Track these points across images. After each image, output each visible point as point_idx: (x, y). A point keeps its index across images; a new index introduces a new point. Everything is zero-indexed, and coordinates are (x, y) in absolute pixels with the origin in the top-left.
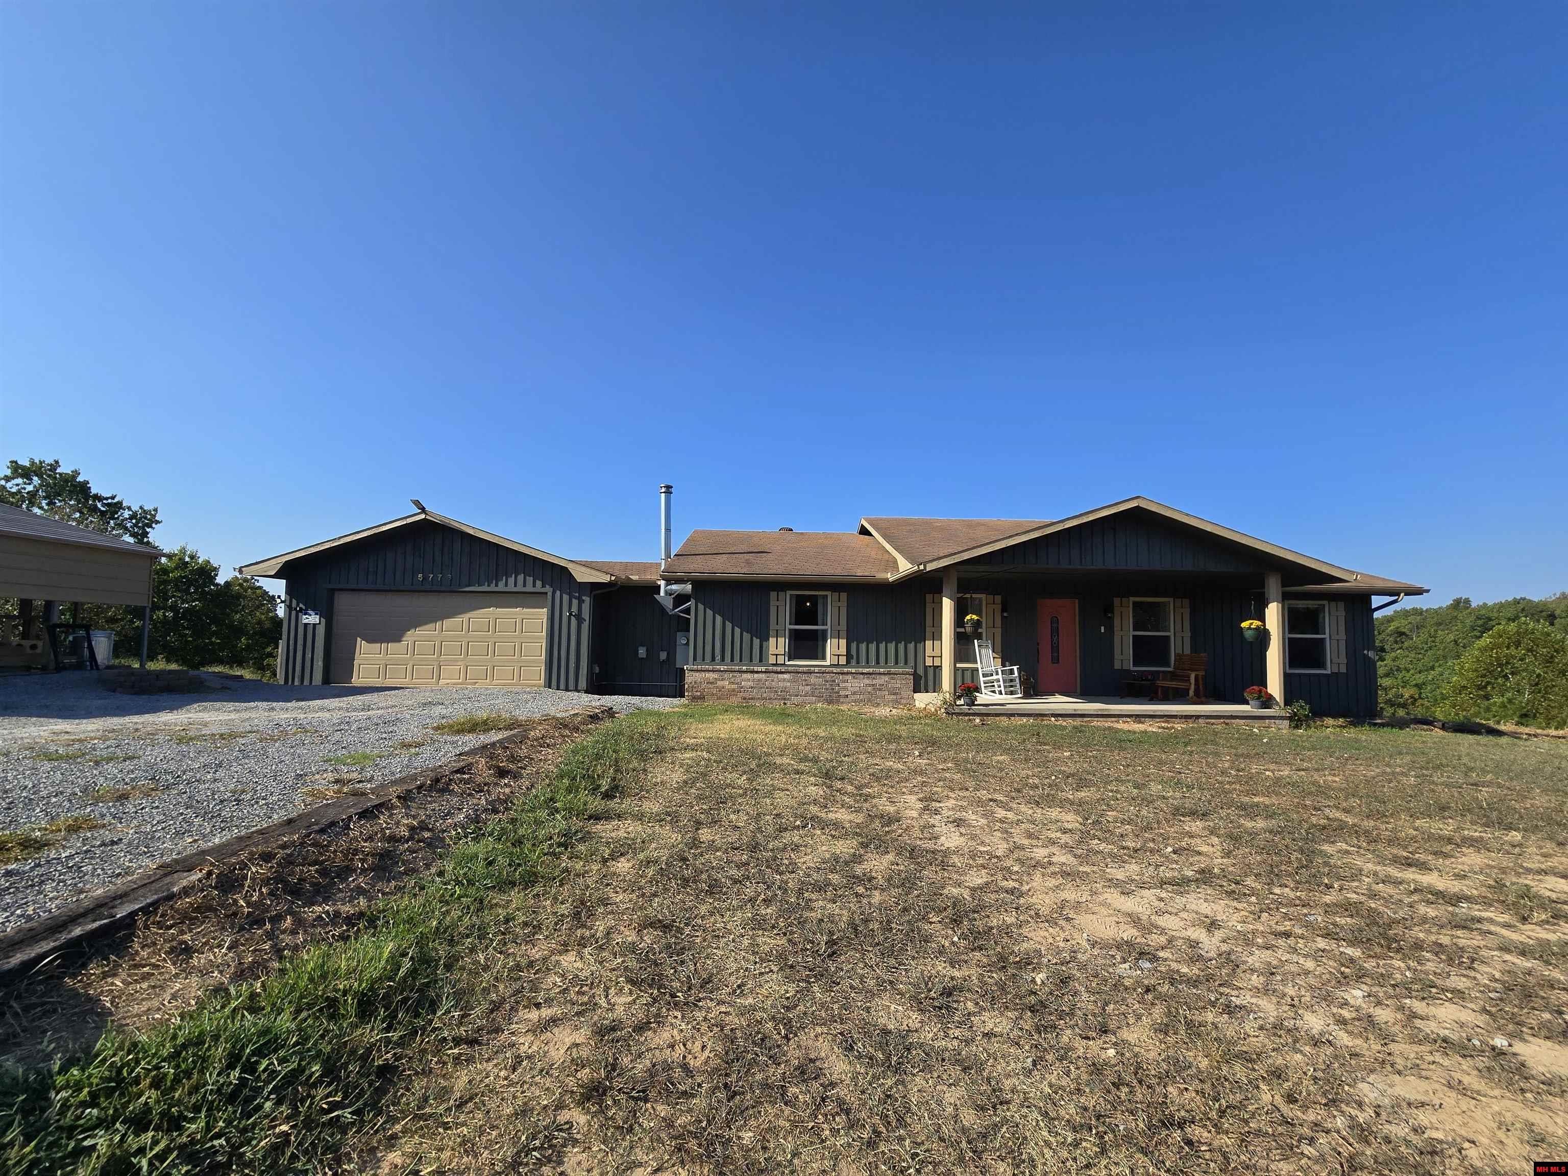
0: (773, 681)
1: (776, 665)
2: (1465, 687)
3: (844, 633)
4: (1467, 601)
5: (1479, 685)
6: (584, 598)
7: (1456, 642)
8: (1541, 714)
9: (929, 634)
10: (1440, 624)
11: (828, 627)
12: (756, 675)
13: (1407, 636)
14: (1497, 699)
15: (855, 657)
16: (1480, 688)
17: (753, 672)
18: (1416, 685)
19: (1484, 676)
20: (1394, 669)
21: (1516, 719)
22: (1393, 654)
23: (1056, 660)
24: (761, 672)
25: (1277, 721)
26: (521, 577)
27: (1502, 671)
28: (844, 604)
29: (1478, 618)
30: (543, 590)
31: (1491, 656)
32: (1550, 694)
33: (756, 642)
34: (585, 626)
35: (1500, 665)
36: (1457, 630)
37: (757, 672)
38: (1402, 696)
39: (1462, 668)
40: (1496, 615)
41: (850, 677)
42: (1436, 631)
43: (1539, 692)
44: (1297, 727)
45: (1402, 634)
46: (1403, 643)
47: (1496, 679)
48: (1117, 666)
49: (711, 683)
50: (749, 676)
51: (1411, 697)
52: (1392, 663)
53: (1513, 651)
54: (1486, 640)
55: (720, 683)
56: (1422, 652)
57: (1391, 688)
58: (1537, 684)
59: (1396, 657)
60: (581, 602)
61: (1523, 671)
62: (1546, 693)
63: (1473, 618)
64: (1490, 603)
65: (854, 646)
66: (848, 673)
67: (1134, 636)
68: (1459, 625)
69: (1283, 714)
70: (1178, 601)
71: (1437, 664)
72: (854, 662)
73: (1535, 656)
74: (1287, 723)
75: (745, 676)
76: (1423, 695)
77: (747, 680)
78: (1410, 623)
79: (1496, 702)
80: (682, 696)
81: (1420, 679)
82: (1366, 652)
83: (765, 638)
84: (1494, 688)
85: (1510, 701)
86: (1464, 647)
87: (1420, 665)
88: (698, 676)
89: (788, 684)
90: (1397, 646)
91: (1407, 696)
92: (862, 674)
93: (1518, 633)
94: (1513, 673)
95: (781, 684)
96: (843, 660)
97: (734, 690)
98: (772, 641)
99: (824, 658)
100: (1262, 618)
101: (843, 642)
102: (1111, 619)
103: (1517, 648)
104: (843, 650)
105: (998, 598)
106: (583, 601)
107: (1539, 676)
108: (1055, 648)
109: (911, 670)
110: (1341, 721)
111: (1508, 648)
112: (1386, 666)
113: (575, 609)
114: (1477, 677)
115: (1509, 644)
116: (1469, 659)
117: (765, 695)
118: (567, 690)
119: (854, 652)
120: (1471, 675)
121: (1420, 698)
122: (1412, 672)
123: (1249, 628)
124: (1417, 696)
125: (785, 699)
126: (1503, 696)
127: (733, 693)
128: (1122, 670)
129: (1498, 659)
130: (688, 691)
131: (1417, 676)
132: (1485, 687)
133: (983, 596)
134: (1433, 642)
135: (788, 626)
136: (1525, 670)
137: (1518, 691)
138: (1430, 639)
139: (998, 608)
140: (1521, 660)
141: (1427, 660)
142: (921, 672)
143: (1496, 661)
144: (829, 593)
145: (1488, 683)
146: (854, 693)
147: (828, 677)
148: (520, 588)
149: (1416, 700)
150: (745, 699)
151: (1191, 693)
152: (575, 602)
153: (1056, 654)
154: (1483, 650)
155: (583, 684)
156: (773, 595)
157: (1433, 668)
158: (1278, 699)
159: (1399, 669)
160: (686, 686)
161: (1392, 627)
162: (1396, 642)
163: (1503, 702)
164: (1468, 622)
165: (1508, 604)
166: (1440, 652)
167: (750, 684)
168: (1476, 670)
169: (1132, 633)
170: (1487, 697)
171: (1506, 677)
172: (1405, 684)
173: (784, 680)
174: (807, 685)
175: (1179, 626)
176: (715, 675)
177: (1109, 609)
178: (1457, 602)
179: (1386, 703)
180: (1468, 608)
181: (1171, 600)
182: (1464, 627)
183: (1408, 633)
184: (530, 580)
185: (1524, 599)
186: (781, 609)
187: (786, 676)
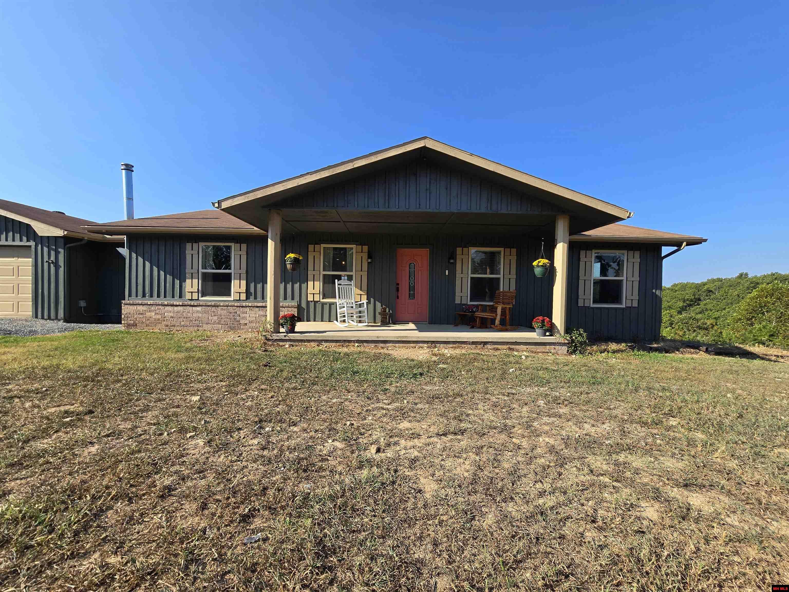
0: (189, 312)
1: (192, 300)
2: (740, 319)
3: (244, 276)
4: (746, 274)
5: (748, 318)
6: (60, 250)
7: (738, 295)
8: (781, 334)
9: (311, 277)
10: (731, 286)
11: (232, 271)
12: (175, 308)
13: (713, 292)
14: (757, 326)
15: (253, 294)
16: (748, 319)
17: (173, 305)
18: (715, 318)
19: (751, 313)
20: (704, 309)
21: (767, 338)
22: (705, 302)
23: (412, 296)
24: (179, 305)
25: (557, 347)
26: (10, 234)
27: (762, 310)
28: (244, 253)
29: (751, 283)
30: (28, 244)
31: (756, 302)
32: (787, 323)
33: (177, 282)
34: (61, 271)
35: (761, 307)
36: (740, 290)
37: (177, 306)
38: (706, 324)
39: (740, 308)
40: (761, 281)
41: (248, 309)
42: (728, 290)
43: (781, 322)
44: (574, 352)
45: (711, 291)
46: (710, 296)
47: (758, 314)
48: (458, 301)
49: (142, 314)
50: (170, 308)
51: (711, 324)
52: (704, 307)
53: (769, 299)
54: (755, 293)
55: (148, 314)
56: (720, 301)
57: (700, 320)
58: (780, 318)
59: (706, 304)
60: (57, 253)
61: (773, 310)
62: (785, 322)
63: (749, 283)
64: (759, 275)
65: (252, 285)
66: (246, 307)
67: (472, 278)
68: (741, 287)
69: (562, 340)
70: (508, 250)
71: (727, 307)
72: (252, 298)
73: (781, 302)
74: (565, 348)
75: (167, 308)
76: (718, 323)
77: (169, 312)
78: (715, 286)
79: (756, 328)
80: (121, 323)
81: (717, 314)
82: (654, 291)
83: (182, 280)
84: (756, 320)
85: (764, 327)
86: (742, 298)
87: (718, 307)
88: (132, 309)
89: (200, 315)
90: (707, 298)
91: (708, 324)
92: (257, 307)
93: (773, 289)
94: (767, 312)
95: (195, 315)
96: (243, 297)
97: (159, 319)
98: (188, 281)
99: (229, 294)
100: (551, 257)
101: (244, 283)
102: (455, 264)
103: (771, 298)
104: (243, 288)
105: (366, 248)
106: (59, 252)
107: (782, 313)
108: (412, 288)
109: (295, 303)
110: (623, 346)
111: (766, 297)
112: (700, 308)
113: (53, 258)
114: (747, 313)
115: (767, 295)
116: (743, 305)
117: (182, 323)
118: (49, 318)
119: (252, 290)
120: (744, 312)
121: (716, 325)
122: (713, 311)
123: (538, 266)
124: (714, 324)
125: (198, 326)
126: (760, 324)
127: (158, 321)
128: (461, 304)
129: (760, 304)
130: (124, 320)
131: (716, 313)
132: (751, 319)
133: (354, 246)
134: (726, 295)
135: (201, 270)
136: (775, 310)
137: (769, 321)
138: (725, 294)
139: (365, 256)
140: (773, 304)
141: (722, 305)
142: (304, 305)
143: (759, 305)
144: (232, 245)
145: (753, 317)
146: (251, 322)
147: (231, 309)
148: (10, 243)
149: (713, 326)
150: (167, 326)
151: (497, 322)
152: (53, 253)
153: (412, 292)
154: (752, 299)
155: (61, 313)
156: (189, 246)
157: (725, 309)
158: (559, 328)
159: (707, 310)
160: (123, 316)
161: (706, 288)
162: (707, 296)
163: (760, 328)
164: (746, 285)
165: (769, 275)
166: (730, 301)
167: (171, 314)
168: (747, 310)
169: (470, 275)
170: (752, 324)
171: (763, 313)
172: (709, 317)
173: (197, 312)
174: (215, 315)
175: (507, 271)
176: (145, 308)
177: (453, 256)
178: (741, 275)
179: (697, 327)
180: (746, 278)
181: (502, 249)
182: (743, 287)
183: (713, 291)
184: (17, 236)
185: (777, 273)
186: (195, 257)
187: (199, 309)
